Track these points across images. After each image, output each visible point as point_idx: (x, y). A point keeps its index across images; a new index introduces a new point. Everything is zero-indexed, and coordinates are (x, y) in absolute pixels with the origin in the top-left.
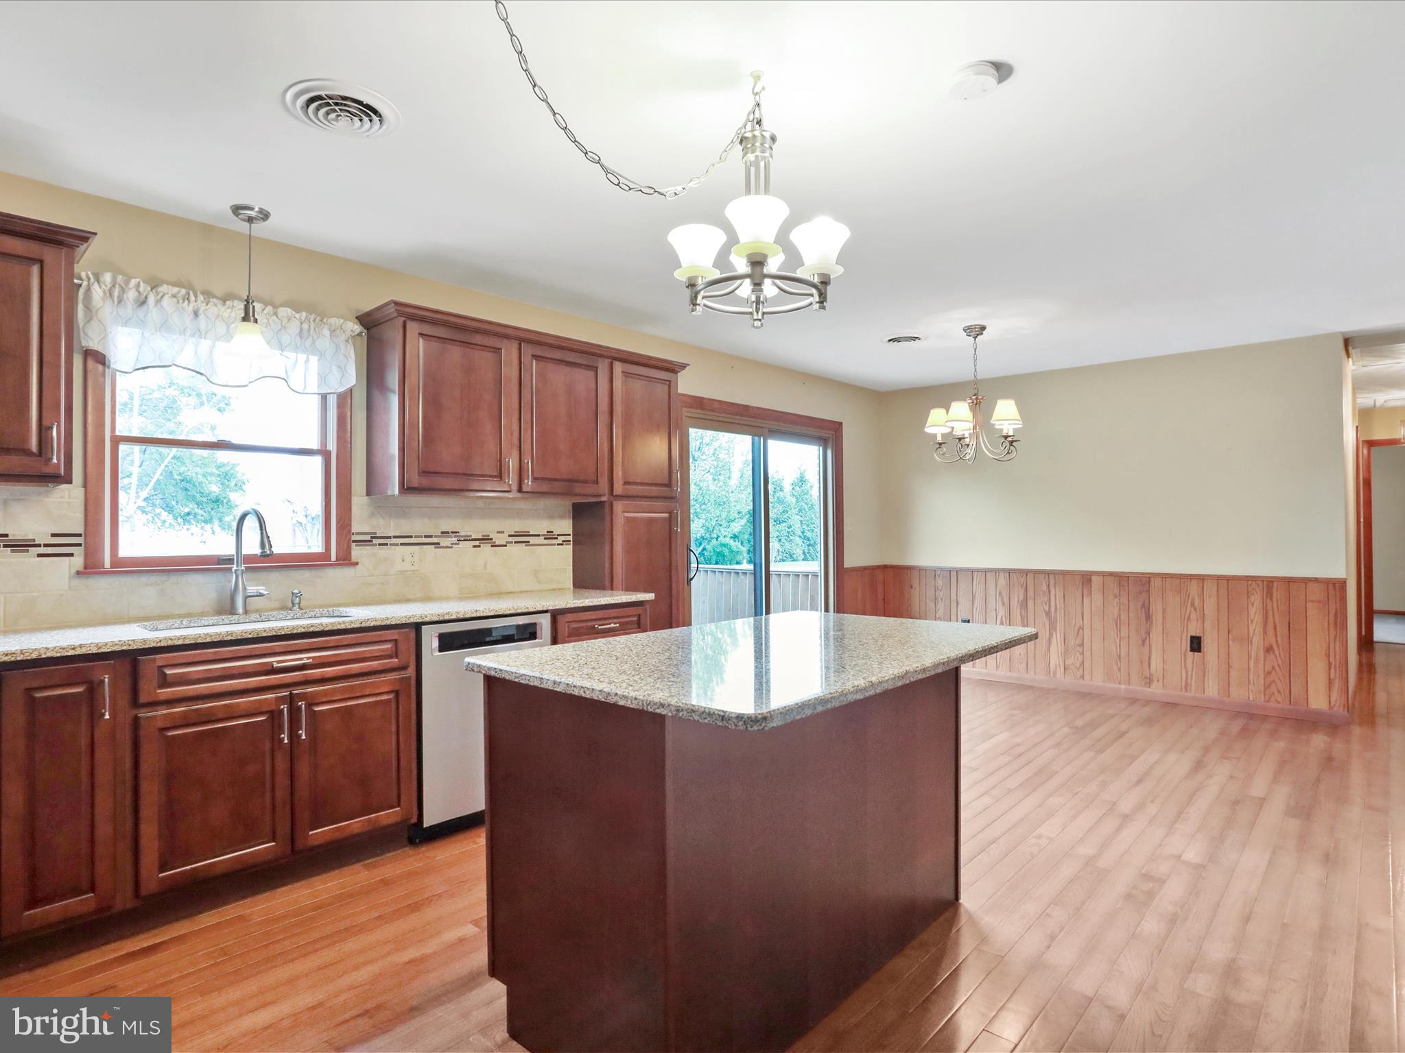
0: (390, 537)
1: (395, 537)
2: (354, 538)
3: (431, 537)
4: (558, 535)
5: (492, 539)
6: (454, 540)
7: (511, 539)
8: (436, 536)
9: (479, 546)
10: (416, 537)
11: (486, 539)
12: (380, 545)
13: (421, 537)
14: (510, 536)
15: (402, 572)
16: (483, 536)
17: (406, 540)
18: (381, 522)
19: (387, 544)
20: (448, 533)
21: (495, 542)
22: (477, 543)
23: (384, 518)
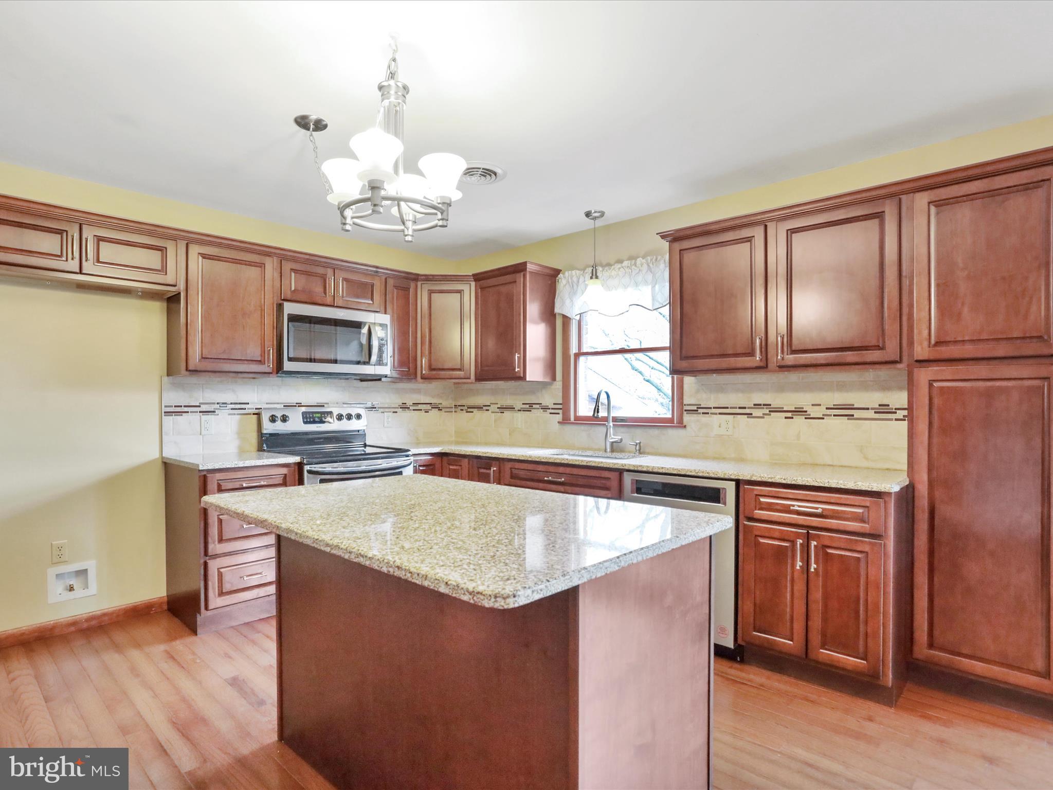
0: (711, 408)
1: (714, 408)
2: (686, 408)
3: (745, 408)
4: (896, 409)
5: (806, 412)
6: (767, 411)
7: (829, 412)
8: (749, 408)
9: (792, 418)
10: (731, 408)
11: (799, 411)
12: (703, 413)
13: (736, 408)
14: (827, 408)
15: (720, 436)
16: (795, 408)
17: (723, 410)
18: (704, 396)
19: (708, 413)
20: (760, 405)
21: (810, 415)
22: (789, 415)
23: (705, 393)
